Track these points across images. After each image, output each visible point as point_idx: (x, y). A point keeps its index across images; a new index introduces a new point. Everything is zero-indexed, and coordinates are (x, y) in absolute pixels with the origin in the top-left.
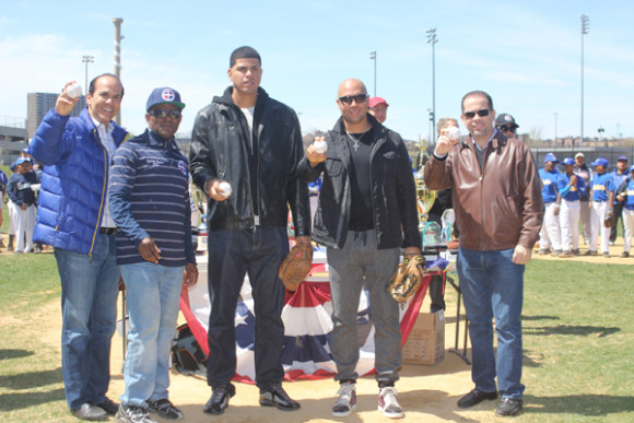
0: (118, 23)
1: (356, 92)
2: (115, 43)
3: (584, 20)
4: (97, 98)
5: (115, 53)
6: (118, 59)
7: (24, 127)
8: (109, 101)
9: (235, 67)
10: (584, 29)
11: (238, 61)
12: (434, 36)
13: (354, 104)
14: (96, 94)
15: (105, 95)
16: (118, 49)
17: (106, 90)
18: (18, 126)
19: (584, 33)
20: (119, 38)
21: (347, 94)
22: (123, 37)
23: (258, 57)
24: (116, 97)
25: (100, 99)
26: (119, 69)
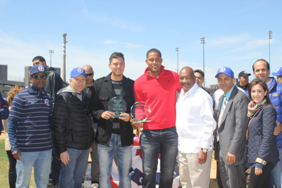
0: (65, 36)
2: (63, 45)
3: (270, 33)
5: (63, 49)
6: (65, 52)
7: (23, 81)
10: (270, 37)
12: (204, 41)
16: (65, 47)
18: (21, 81)
19: (270, 38)
20: (65, 42)
22: (67, 42)
26: (65, 56)
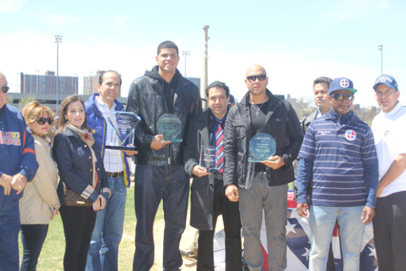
0: (206, 28)
1: (258, 73)
2: (205, 42)
4: (105, 87)
5: (204, 49)
6: (206, 53)
8: (113, 87)
9: (160, 54)
11: (162, 50)
13: (257, 80)
14: (104, 84)
15: (109, 84)
16: (206, 46)
17: (110, 80)
20: (207, 39)
21: (252, 74)
22: (209, 38)
23: (176, 48)
24: (117, 85)
25: (107, 87)
26: (206, 59)
